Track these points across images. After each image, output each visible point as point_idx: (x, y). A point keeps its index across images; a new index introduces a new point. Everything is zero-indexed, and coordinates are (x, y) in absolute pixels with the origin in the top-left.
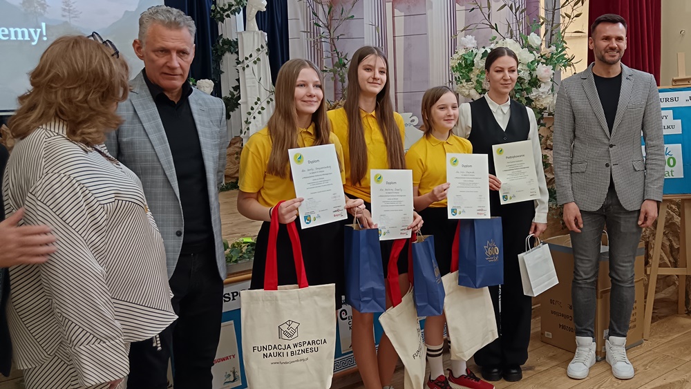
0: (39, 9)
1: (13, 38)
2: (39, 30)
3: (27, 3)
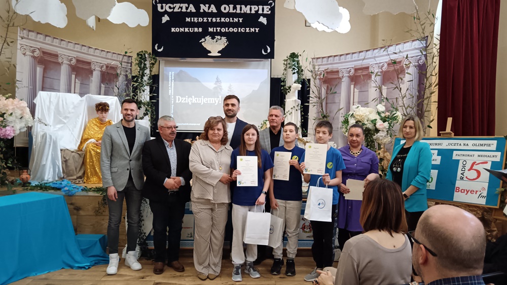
0: (220, 91)
2: (218, 99)
3: (215, 88)
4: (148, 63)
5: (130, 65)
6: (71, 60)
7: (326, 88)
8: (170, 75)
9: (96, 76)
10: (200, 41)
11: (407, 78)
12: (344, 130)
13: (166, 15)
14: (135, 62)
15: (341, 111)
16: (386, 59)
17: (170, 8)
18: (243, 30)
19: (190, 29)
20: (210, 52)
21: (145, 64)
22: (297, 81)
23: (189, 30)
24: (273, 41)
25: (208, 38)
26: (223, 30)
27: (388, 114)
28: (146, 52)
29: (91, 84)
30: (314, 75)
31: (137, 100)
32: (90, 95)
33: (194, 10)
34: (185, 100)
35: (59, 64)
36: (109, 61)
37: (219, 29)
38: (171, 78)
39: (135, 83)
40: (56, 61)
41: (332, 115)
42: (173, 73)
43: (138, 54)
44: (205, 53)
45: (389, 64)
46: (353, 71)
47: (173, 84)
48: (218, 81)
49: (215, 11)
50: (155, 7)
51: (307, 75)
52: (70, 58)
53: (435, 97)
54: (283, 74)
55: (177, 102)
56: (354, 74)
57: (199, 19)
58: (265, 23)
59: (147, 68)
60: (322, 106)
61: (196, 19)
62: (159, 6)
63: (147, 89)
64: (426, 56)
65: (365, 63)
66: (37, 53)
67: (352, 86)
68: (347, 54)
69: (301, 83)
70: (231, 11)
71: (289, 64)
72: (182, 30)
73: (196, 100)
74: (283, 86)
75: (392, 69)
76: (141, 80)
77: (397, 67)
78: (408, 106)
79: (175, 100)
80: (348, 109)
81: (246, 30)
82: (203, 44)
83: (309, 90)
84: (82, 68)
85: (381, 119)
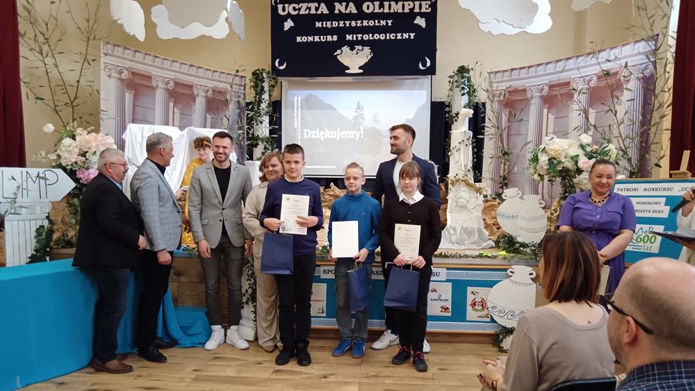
0: (361, 121)
1: (347, 137)
2: (359, 132)
3: (356, 117)
4: (266, 85)
5: (243, 88)
6: (167, 83)
7: (507, 114)
8: (296, 100)
9: (200, 103)
10: (335, 54)
11: (626, 95)
12: (532, 171)
13: (289, 20)
14: (249, 84)
15: (529, 145)
16: (596, 70)
17: (294, 9)
18: (392, 36)
19: (322, 37)
20: (348, 68)
21: (262, 88)
22: (468, 106)
23: (320, 38)
24: (435, 50)
25: (346, 49)
26: (366, 37)
27: (595, 147)
28: (263, 70)
29: (193, 115)
30: (491, 96)
31: (253, 134)
32: (192, 128)
33: (326, 11)
34: (316, 134)
35: (153, 89)
36: (216, 84)
37: (360, 36)
38: (298, 104)
39: (249, 112)
40: (150, 84)
41: (516, 151)
42: (300, 98)
43: (254, 74)
44: (341, 70)
45: (599, 78)
46: (546, 88)
47: (299, 113)
48: (359, 107)
49: (354, 11)
50: (274, 9)
51: (482, 96)
52: (167, 80)
53: (667, 123)
54: (449, 96)
55: (305, 137)
56: (548, 93)
57: (334, 22)
58: (424, 25)
59: (265, 92)
60: (502, 140)
61: (329, 23)
62: (280, 7)
63: (266, 119)
64: (654, 63)
65: (564, 77)
66: (125, 75)
67: (545, 111)
68: (538, 65)
69: (472, 107)
70: (377, 10)
71: (457, 81)
72: (311, 39)
73: (330, 134)
74: (448, 112)
75: (603, 83)
76: (258, 108)
77: (612, 81)
78: (627, 137)
79: (302, 134)
80: (539, 142)
81: (396, 36)
82: (338, 57)
83: (484, 117)
84: (183, 94)
85: (586, 155)
